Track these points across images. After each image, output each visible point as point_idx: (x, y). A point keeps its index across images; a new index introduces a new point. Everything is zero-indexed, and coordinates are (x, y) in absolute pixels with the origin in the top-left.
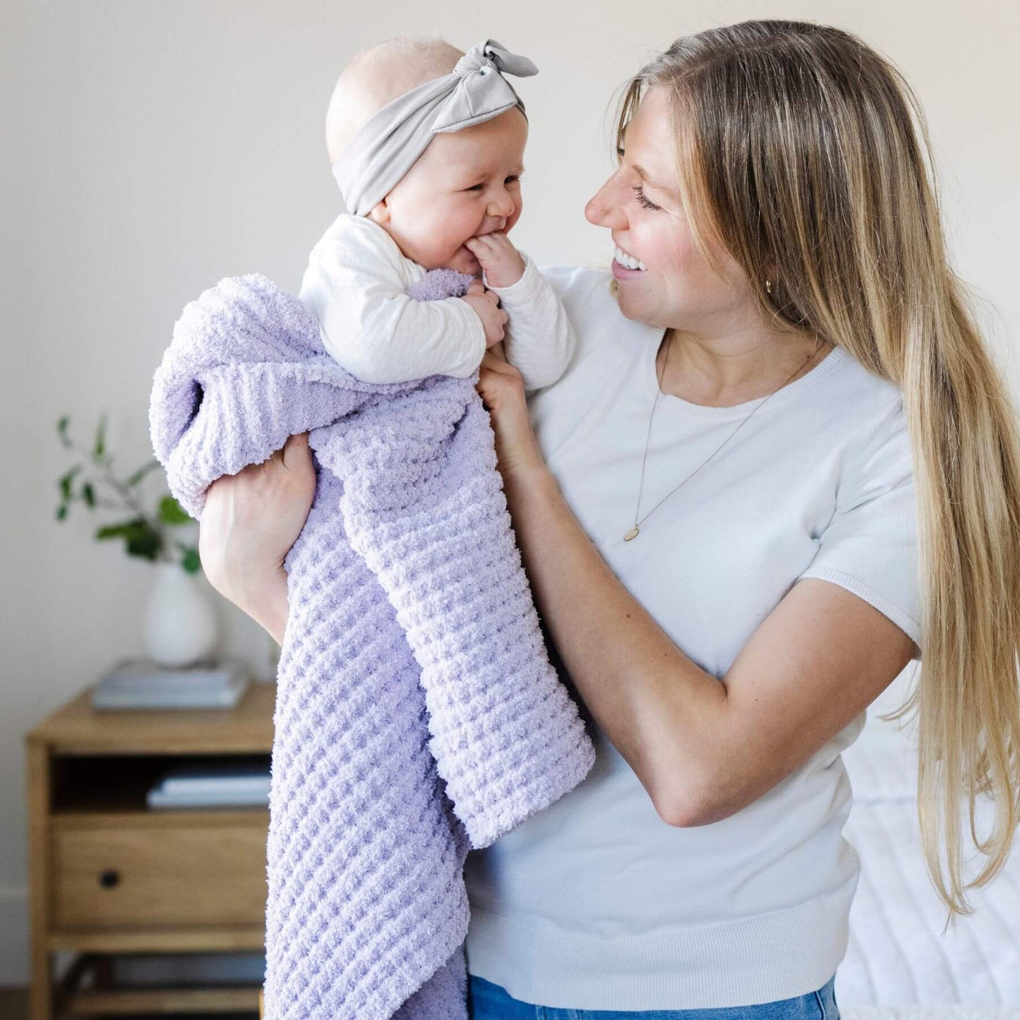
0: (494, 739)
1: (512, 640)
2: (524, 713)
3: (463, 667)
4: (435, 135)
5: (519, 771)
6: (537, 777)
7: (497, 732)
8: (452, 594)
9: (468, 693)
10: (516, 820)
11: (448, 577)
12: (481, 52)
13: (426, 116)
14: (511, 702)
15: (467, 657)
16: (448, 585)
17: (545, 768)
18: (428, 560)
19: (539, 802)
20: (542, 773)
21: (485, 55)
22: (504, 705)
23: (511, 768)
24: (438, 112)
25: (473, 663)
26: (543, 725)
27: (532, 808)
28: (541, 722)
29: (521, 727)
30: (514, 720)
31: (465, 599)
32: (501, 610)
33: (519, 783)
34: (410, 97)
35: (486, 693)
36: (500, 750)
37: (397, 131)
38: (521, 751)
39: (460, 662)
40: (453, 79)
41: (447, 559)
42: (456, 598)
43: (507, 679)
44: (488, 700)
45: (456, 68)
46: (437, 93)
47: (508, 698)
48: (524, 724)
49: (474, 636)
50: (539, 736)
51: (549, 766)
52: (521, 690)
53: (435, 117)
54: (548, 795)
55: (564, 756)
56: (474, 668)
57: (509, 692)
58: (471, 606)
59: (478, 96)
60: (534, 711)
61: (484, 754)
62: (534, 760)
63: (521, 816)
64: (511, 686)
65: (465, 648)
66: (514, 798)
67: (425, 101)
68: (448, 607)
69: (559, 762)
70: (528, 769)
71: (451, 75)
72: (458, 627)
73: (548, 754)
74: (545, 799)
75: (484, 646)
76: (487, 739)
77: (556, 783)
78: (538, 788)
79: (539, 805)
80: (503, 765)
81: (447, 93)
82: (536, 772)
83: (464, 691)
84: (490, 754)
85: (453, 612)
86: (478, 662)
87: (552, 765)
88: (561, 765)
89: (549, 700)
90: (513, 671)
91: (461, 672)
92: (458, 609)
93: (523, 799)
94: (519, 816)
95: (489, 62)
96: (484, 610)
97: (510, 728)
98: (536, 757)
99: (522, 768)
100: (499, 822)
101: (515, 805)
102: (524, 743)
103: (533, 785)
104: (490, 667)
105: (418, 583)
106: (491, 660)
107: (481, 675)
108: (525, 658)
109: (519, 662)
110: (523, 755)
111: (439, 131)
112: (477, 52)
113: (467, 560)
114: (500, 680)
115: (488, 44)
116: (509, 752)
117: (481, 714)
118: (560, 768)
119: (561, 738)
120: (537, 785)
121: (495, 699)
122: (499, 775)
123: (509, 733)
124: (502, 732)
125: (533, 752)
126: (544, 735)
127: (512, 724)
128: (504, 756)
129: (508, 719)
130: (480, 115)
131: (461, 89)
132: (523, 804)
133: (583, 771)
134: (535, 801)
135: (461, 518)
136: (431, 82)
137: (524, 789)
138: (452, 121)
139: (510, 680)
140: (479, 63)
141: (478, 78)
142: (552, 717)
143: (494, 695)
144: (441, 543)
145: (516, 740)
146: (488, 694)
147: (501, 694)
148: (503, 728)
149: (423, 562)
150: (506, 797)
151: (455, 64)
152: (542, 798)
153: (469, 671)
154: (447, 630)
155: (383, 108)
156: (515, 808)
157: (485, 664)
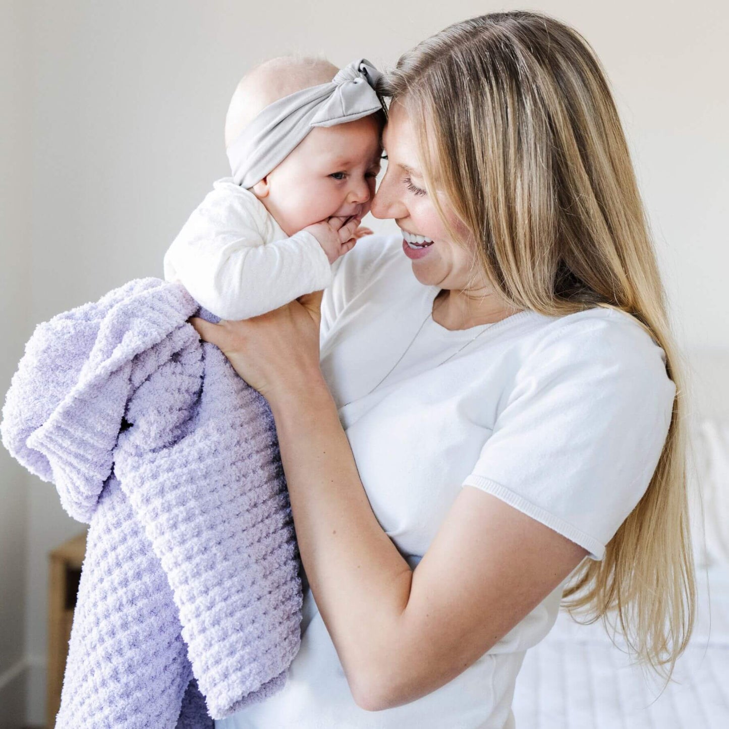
0: (214, 632)
1: (230, 552)
2: (240, 610)
3: (188, 574)
4: (312, 129)
5: (234, 659)
6: (250, 663)
7: (217, 627)
8: (178, 516)
9: (193, 595)
10: (232, 700)
11: (174, 503)
12: (357, 68)
13: (306, 113)
14: (229, 602)
15: (191, 565)
16: (175, 509)
17: (256, 656)
18: (159, 488)
19: (251, 684)
20: (255, 660)
21: (359, 70)
22: (223, 604)
23: (227, 656)
24: (317, 111)
25: (195, 571)
26: (256, 620)
27: (244, 690)
28: (254, 618)
29: (237, 621)
30: (232, 616)
31: (188, 519)
32: (221, 528)
33: (234, 668)
34: (295, 97)
35: (208, 594)
36: (219, 641)
37: (282, 123)
38: (237, 642)
39: (185, 570)
40: (332, 86)
41: (176, 487)
42: (180, 519)
43: (226, 583)
44: (209, 600)
45: (335, 78)
46: (317, 95)
47: (227, 598)
48: (240, 619)
49: (196, 549)
50: (252, 630)
51: (260, 655)
52: (238, 592)
53: (314, 114)
54: (258, 678)
55: (273, 647)
56: (197, 574)
57: (227, 593)
58: (193, 525)
59: (350, 99)
60: (248, 609)
61: (206, 645)
62: (248, 649)
63: (236, 697)
64: (229, 589)
65: (189, 558)
66: (230, 682)
67: (307, 101)
68: (175, 526)
69: (269, 651)
70: (242, 657)
71: (330, 83)
72: (183, 542)
73: (261, 645)
74: (256, 681)
75: (205, 557)
76: (208, 632)
77: (266, 668)
78: (251, 673)
79: (251, 687)
80: (221, 654)
81: (325, 97)
82: (249, 659)
83: (190, 593)
84: (211, 645)
85: (178, 530)
86: (201, 569)
87: (263, 654)
88: (270, 653)
89: (262, 600)
90: (231, 576)
91: (187, 578)
92: (182, 527)
93: (238, 681)
94: (234, 697)
95: (361, 75)
96: (204, 528)
97: (227, 623)
98: (249, 647)
99: (237, 656)
100: (218, 703)
101: (231, 687)
102: (239, 635)
103: (246, 670)
104: (211, 573)
105: (151, 507)
106: (212, 567)
107: (202, 579)
108: (241, 566)
109: (236, 569)
110: (238, 645)
111: (317, 125)
112: (353, 67)
113: (191, 488)
114: (220, 583)
115: (362, 62)
116: (227, 643)
117: (204, 612)
118: (269, 656)
119: (271, 632)
120: (250, 670)
121: (215, 599)
122: (217, 662)
123: (227, 627)
124: (221, 626)
125: (246, 643)
126: (257, 629)
127: (230, 619)
128: (222, 646)
129: (226, 616)
130: (350, 115)
131: (337, 94)
132: (237, 687)
133: (288, 660)
134: (248, 684)
135: (192, 453)
136: (313, 87)
137: (239, 674)
138: (327, 118)
139: (227, 583)
140: (353, 75)
141: (351, 85)
142: (264, 614)
143: (215, 596)
144: (170, 474)
145: (233, 633)
146: (210, 594)
147: (220, 595)
148: (222, 623)
149: (154, 491)
150: (224, 681)
151: (334, 76)
152: (253, 681)
153: (194, 576)
154: (174, 545)
155: (273, 104)
156: (231, 690)
157: (206, 571)
